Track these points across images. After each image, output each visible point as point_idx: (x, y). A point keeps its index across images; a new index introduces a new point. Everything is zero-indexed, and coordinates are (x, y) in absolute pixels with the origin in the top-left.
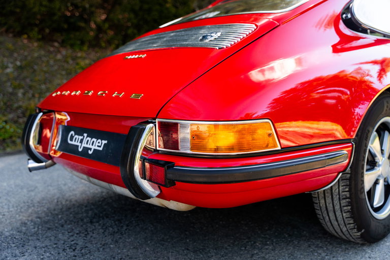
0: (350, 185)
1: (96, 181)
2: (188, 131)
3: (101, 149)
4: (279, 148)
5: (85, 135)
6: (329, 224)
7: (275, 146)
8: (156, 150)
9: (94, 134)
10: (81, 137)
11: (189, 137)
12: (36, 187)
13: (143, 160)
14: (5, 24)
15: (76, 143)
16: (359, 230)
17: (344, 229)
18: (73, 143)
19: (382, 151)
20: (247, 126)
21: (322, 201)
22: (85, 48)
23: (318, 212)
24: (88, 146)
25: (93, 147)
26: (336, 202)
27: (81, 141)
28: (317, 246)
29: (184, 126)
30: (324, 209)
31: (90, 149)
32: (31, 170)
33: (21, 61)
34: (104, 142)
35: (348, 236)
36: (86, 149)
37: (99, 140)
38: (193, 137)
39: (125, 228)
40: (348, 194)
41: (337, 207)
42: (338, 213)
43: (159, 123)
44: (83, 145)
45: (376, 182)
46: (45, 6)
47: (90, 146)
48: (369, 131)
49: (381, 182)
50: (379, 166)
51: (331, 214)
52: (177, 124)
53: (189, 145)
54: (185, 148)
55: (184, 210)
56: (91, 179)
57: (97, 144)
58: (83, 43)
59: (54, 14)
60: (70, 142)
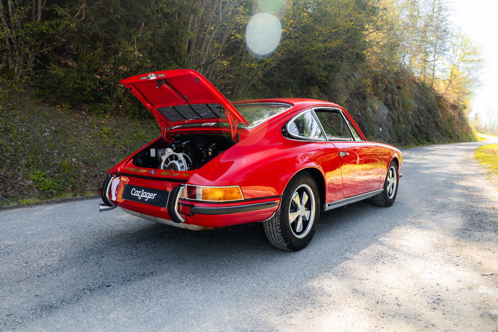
0: (280, 219)
1: (147, 216)
2: (201, 190)
3: (153, 198)
4: (243, 199)
5: (143, 191)
6: (272, 240)
7: (241, 198)
8: (185, 199)
9: (148, 190)
10: (140, 192)
11: (201, 193)
12: (92, 224)
13: (179, 204)
14: (43, 95)
15: (136, 195)
16: (286, 243)
17: (279, 242)
18: (135, 195)
19: (301, 202)
20: (228, 189)
21: (268, 228)
22: (107, 116)
23: (266, 234)
24: (145, 197)
25: (148, 197)
26: (274, 228)
27: (140, 194)
28: (267, 253)
29: (199, 188)
30: (269, 232)
31: (146, 198)
32: (101, 210)
33: (55, 127)
34: (155, 195)
35: (281, 246)
36: (143, 199)
37: (152, 194)
38: (203, 193)
39: (159, 245)
40: (279, 223)
41: (275, 230)
42: (275, 233)
43: (187, 186)
44: (141, 196)
45: (297, 219)
46: (79, 84)
47: (146, 197)
48: (291, 192)
49: (301, 219)
50: (299, 210)
51: (272, 234)
52: (196, 187)
53: (201, 197)
54: (199, 198)
55: (196, 230)
56: (143, 215)
57: (151, 196)
58: (106, 112)
59: (85, 90)
60: (132, 194)
